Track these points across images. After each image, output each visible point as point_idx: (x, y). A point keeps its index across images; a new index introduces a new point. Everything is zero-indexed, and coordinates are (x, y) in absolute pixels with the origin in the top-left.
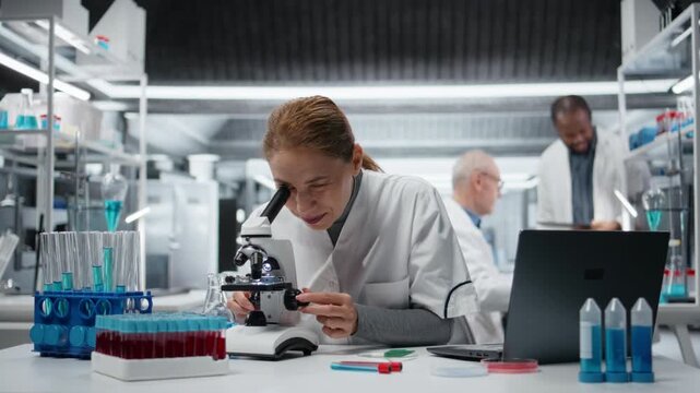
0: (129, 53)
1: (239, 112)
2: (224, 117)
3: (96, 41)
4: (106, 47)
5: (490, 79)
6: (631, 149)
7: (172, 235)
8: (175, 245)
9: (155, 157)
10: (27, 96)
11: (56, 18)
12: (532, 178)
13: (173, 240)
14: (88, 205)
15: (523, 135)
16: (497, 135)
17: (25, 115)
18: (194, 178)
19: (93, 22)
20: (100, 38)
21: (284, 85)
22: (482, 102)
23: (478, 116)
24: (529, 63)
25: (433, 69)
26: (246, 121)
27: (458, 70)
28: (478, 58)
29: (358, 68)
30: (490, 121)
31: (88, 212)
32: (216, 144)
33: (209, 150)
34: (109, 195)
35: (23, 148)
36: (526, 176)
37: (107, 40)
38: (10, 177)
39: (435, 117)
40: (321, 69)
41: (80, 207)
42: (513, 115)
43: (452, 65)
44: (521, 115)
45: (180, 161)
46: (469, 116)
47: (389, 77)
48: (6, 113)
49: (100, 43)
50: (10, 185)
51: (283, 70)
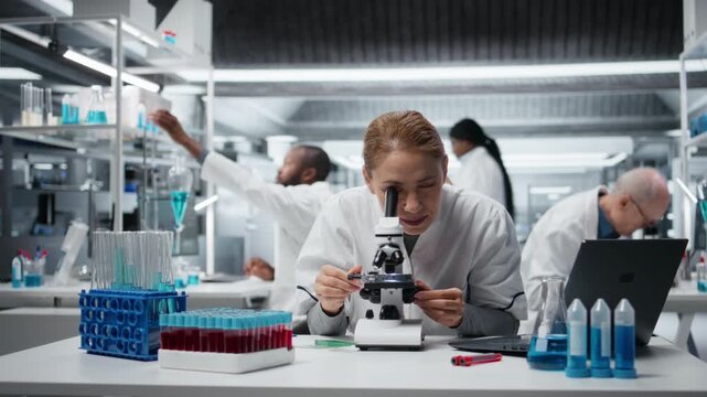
0: (196, 45)
1: (315, 95)
2: (300, 100)
3: (164, 36)
4: (173, 42)
5: (566, 58)
6: (692, 136)
7: (248, 216)
8: (252, 227)
9: (234, 139)
10: (97, 92)
11: (123, 17)
12: (611, 157)
13: (249, 221)
14: (156, 196)
15: (602, 114)
16: (575, 114)
17: (95, 110)
18: (271, 160)
19: (160, 17)
20: (167, 33)
21: (359, 67)
22: (558, 81)
23: (555, 95)
24: (605, 43)
25: (507, 50)
26: (322, 102)
27: (534, 50)
28: (553, 37)
29: (432, 49)
30: (568, 100)
31: (156, 203)
32: (292, 124)
33: (287, 131)
34: (176, 186)
35: (94, 140)
36: (605, 155)
37: (174, 35)
38: (89, 162)
39: (512, 97)
40: (395, 51)
41: (148, 198)
42: (590, 94)
43: (527, 45)
44: (599, 94)
45: (259, 143)
46: (547, 96)
47: (464, 58)
48: (77, 109)
49: (167, 39)
50: (89, 170)
51: (357, 52)
